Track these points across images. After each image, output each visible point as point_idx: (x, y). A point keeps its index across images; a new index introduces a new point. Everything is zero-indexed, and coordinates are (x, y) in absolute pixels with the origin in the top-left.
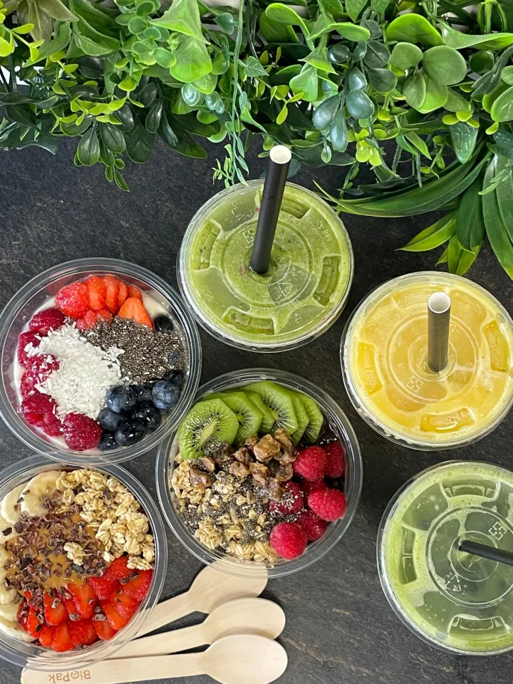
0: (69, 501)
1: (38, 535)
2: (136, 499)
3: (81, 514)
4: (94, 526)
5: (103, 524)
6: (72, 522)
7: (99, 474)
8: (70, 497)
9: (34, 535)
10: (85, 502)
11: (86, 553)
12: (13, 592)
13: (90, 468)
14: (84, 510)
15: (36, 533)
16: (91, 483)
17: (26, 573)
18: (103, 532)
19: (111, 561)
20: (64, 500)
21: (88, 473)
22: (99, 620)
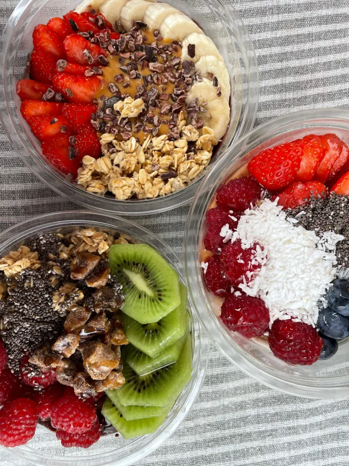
0: (185, 132)
1: (171, 82)
2: (148, 198)
3: (165, 136)
4: (145, 143)
5: (142, 153)
6: (164, 123)
7: (194, 176)
8: (189, 134)
9: (172, 77)
10: (176, 147)
11: (124, 119)
12: (128, 24)
13: (206, 171)
14: (167, 141)
15: (173, 80)
16: (191, 162)
17: (138, 48)
18: (133, 148)
19: (101, 139)
20: (189, 127)
21: (202, 167)
22: (47, 92)
